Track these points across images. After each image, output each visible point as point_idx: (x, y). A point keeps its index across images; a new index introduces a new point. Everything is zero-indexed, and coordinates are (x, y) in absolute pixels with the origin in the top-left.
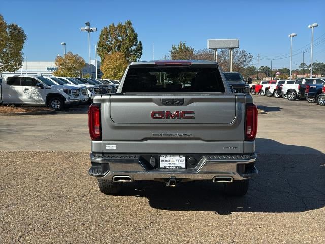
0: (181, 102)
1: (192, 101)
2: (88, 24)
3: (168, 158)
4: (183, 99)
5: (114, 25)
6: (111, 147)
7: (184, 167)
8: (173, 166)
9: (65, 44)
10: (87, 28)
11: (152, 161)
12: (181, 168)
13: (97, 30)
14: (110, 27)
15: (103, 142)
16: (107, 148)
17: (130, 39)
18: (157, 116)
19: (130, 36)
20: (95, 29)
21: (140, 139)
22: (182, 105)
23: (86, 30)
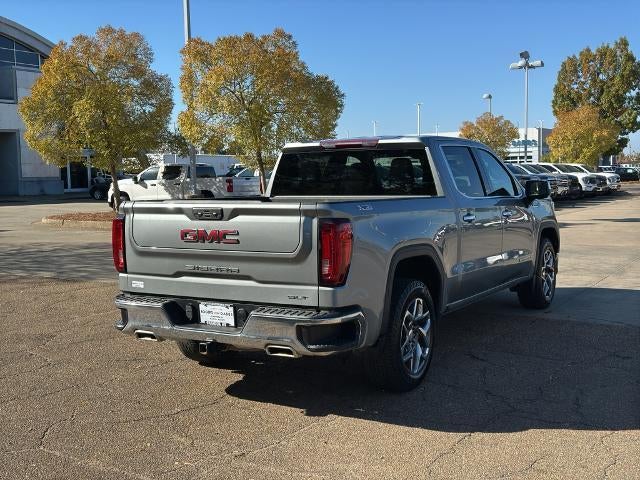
0: (220, 215)
1: (236, 213)
2: (525, 55)
3: (210, 307)
4: (222, 210)
5: (588, 50)
6: (138, 285)
7: (233, 324)
8: (216, 322)
9: (490, 97)
10: (521, 62)
11: (188, 309)
12: (228, 325)
13: (542, 64)
14: (581, 54)
15: (129, 276)
16: (134, 286)
17: (622, 76)
18: (189, 237)
19: (624, 70)
20: (538, 63)
21: (171, 273)
22: (221, 219)
23: (521, 67)
